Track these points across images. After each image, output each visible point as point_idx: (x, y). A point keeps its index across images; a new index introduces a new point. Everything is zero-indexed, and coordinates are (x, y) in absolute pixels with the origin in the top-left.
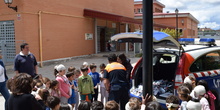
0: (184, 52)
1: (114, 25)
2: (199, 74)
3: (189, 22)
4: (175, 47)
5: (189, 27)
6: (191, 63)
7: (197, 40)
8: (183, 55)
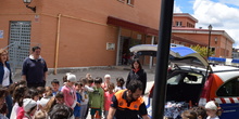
0: (212, 72)
1: (139, 37)
2: (227, 100)
3: (223, 40)
4: (202, 65)
5: (222, 46)
6: (219, 86)
7: (229, 61)
8: (210, 76)
